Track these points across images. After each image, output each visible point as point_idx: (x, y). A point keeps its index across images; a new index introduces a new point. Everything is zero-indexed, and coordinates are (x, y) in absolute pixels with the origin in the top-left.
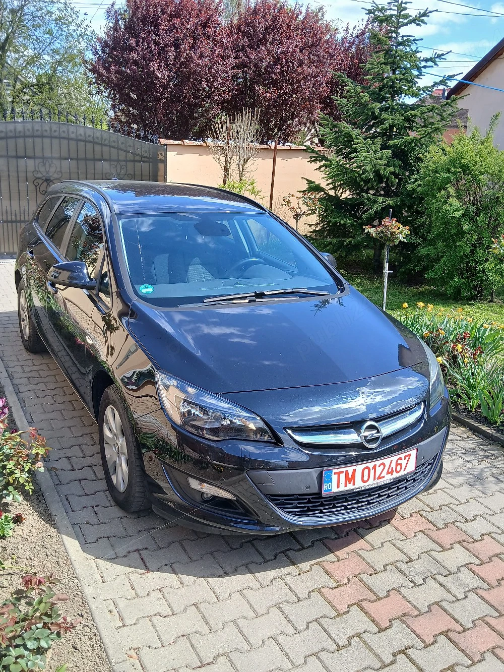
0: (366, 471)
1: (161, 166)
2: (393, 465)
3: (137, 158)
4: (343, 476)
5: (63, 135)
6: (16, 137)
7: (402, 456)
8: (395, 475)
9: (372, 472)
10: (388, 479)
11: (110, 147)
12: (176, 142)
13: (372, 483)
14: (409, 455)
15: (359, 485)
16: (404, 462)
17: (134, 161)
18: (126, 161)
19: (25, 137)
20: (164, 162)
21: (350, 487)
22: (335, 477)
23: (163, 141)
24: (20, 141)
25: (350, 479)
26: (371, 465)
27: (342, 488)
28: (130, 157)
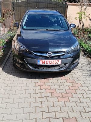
0: (47, 62)
1: (66, 9)
2: (54, 62)
3: (61, 7)
4: (42, 62)
5: (45, 2)
6: (35, 3)
7: (57, 60)
8: (55, 64)
9: (49, 62)
10: (53, 64)
11: (55, 5)
12: (71, 3)
13: (48, 64)
14: (59, 61)
15: (45, 64)
16: (57, 62)
17: (60, 8)
18: (58, 8)
19: (37, 3)
20: (67, 8)
21: (43, 64)
22: (40, 62)
23: (67, 3)
24: (36, 4)
25: (44, 62)
26: (48, 61)
27: (42, 64)
28: (59, 7)
